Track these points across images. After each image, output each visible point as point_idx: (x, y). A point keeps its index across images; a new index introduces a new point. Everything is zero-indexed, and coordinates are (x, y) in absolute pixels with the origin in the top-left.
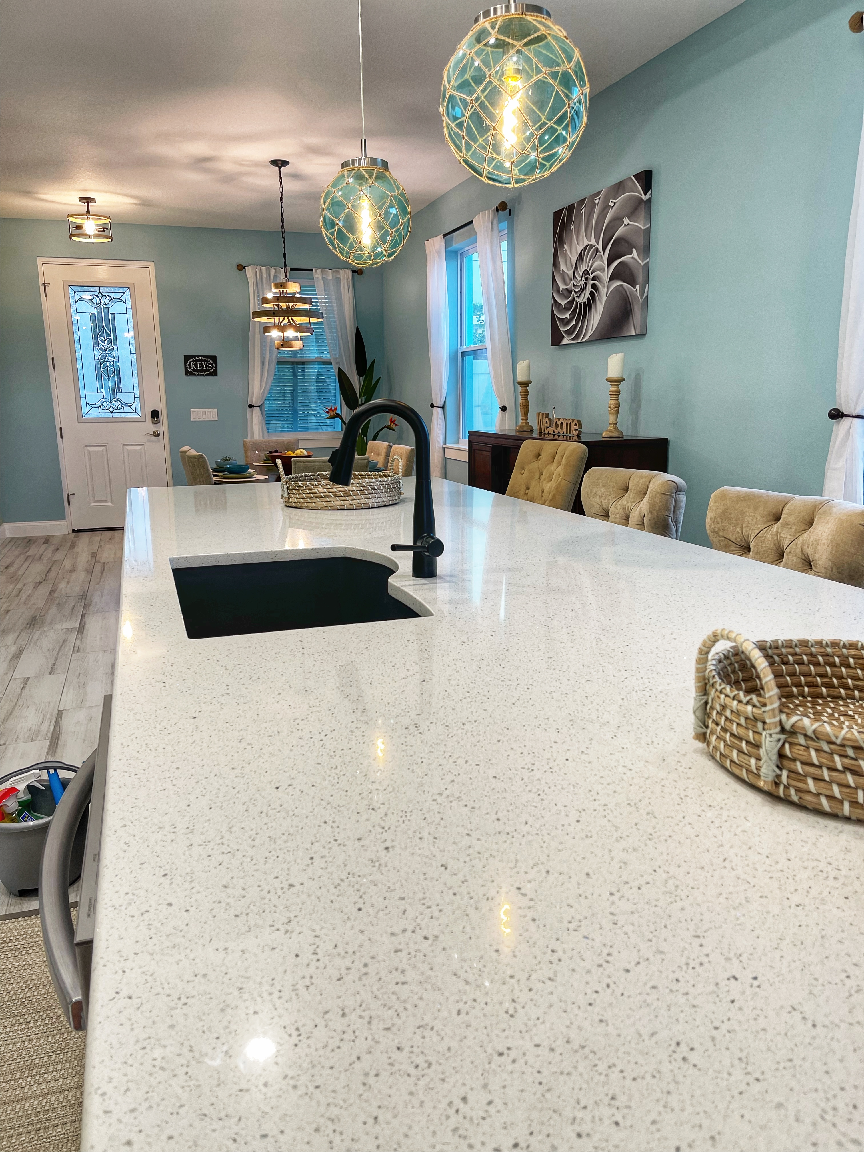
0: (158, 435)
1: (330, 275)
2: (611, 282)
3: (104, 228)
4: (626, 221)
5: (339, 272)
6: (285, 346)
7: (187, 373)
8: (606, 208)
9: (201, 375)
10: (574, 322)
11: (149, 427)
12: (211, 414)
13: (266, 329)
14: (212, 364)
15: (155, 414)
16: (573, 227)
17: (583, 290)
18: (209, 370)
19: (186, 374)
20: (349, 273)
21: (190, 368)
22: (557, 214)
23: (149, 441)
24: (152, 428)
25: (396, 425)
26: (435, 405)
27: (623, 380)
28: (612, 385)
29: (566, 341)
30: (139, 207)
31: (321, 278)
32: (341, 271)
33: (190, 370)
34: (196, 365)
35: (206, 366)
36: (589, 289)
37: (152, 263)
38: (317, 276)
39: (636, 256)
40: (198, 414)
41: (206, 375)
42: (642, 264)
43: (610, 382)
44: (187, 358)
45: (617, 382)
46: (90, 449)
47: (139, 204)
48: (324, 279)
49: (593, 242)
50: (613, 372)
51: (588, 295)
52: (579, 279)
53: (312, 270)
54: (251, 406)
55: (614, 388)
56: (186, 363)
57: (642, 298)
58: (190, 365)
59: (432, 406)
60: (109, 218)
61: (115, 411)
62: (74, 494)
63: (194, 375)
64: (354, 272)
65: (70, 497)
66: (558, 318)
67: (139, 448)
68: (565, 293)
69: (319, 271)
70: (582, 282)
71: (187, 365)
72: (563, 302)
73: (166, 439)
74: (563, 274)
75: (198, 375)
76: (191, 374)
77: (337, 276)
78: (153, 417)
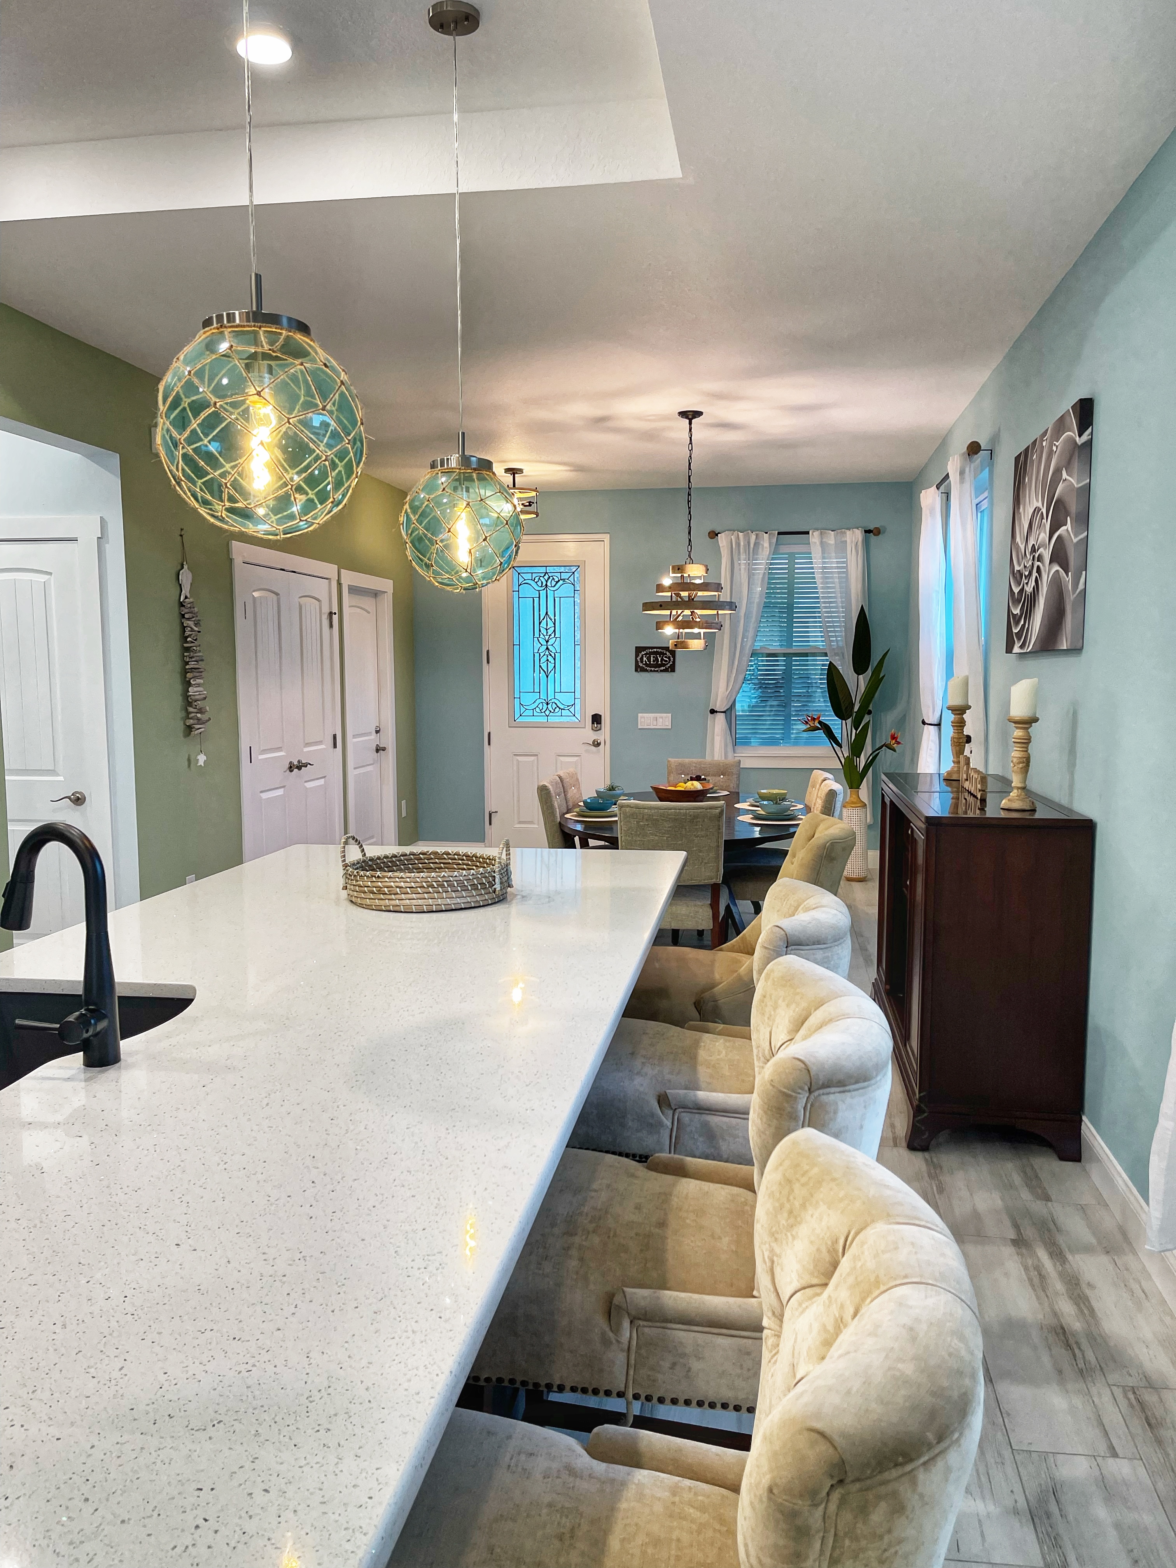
0: (599, 744)
1: (831, 538)
2: (1051, 565)
3: (530, 502)
4: (1065, 475)
5: (845, 533)
6: (679, 646)
7: (638, 669)
8: (1051, 453)
9: (655, 671)
10: (1022, 622)
11: (590, 735)
12: (664, 721)
13: (659, 625)
14: (669, 658)
15: (596, 719)
16: (1027, 480)
17: (1030, 573)
18: (664, 665)
19: (636, 670)
20: (858, 534)
21: (642, 662)
22: (1017, 458)
23: (587, 751)
24: (592, 736)
25: (899, 743)
26: (926, 722)
27: (1036, 720)
28: (1017, 728)
29: (1016, 649)
30: (575, 473)
31: (818, 543)
32: (848, 532)
33: (641, 665)
34: (649, 660)
35: (662, 660)
36: (1035, 574)
37: (608, 535)
38: (814, 540)
39: (1070, 529)
40: (647, 720)
41: (661, 671)
42: (1075, 540)
43: (1015, 722)
44: (639, 650)
45: (1028, 722)
46: (520, 758)
47: (571, 471)
48: (822, 543)
49: (1040, 505)
50: (1019, 709)
51: (1033, 583)
52: (1028, 557)
53: (808, 533)
54: (713, 712)
55: (1018, 733)
56: (637, 656)
57: (1073, 594)
58: (642, 659)
59: (924, 723)
60: (536, 490)
61: (551, 714)
62: (496, 812)
63: (646, 671)
64: (868, 532)
65: (493, 814)
66: (1012, 613)
67: (575, 759)
68: (1018, 575)
69: (816, 534)
70: (1030, 563)
71: (638, 659)
72: (1016, 590)
73: (605, 750)
74: (1018, 548)
75: (651, 671)
76: (643, 670)
77: (843, 539)
78: (593, 723)
